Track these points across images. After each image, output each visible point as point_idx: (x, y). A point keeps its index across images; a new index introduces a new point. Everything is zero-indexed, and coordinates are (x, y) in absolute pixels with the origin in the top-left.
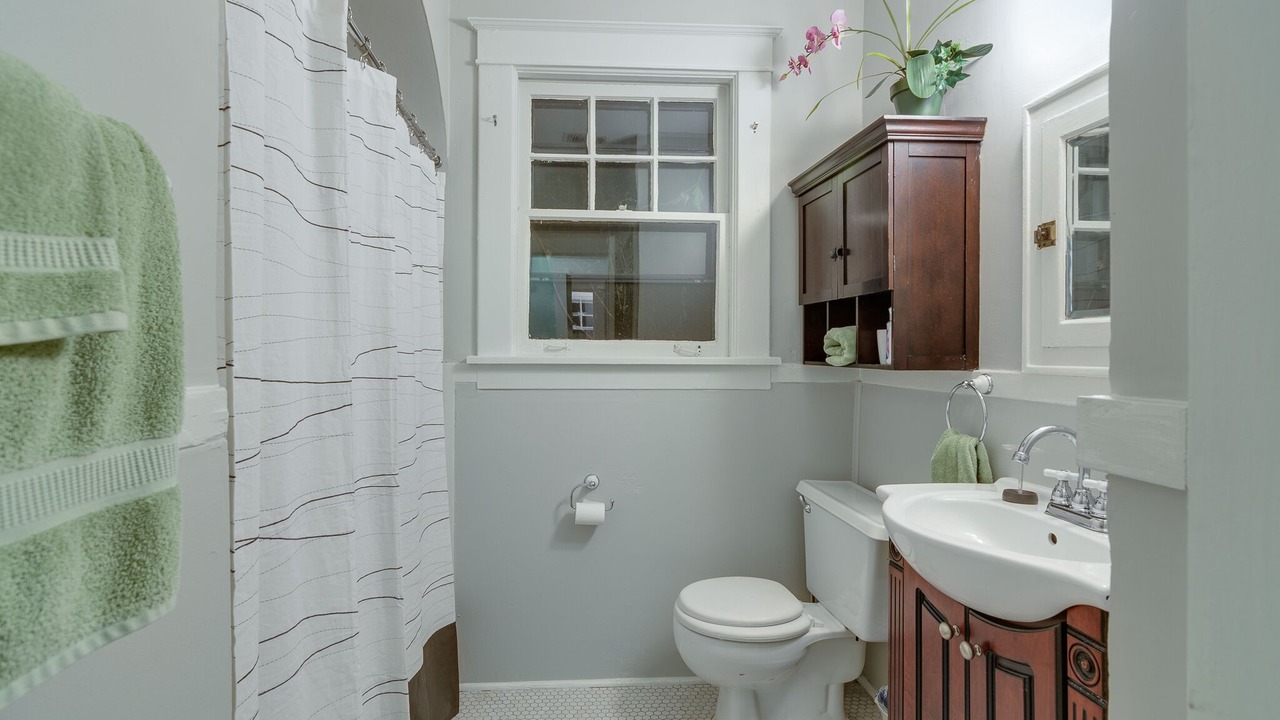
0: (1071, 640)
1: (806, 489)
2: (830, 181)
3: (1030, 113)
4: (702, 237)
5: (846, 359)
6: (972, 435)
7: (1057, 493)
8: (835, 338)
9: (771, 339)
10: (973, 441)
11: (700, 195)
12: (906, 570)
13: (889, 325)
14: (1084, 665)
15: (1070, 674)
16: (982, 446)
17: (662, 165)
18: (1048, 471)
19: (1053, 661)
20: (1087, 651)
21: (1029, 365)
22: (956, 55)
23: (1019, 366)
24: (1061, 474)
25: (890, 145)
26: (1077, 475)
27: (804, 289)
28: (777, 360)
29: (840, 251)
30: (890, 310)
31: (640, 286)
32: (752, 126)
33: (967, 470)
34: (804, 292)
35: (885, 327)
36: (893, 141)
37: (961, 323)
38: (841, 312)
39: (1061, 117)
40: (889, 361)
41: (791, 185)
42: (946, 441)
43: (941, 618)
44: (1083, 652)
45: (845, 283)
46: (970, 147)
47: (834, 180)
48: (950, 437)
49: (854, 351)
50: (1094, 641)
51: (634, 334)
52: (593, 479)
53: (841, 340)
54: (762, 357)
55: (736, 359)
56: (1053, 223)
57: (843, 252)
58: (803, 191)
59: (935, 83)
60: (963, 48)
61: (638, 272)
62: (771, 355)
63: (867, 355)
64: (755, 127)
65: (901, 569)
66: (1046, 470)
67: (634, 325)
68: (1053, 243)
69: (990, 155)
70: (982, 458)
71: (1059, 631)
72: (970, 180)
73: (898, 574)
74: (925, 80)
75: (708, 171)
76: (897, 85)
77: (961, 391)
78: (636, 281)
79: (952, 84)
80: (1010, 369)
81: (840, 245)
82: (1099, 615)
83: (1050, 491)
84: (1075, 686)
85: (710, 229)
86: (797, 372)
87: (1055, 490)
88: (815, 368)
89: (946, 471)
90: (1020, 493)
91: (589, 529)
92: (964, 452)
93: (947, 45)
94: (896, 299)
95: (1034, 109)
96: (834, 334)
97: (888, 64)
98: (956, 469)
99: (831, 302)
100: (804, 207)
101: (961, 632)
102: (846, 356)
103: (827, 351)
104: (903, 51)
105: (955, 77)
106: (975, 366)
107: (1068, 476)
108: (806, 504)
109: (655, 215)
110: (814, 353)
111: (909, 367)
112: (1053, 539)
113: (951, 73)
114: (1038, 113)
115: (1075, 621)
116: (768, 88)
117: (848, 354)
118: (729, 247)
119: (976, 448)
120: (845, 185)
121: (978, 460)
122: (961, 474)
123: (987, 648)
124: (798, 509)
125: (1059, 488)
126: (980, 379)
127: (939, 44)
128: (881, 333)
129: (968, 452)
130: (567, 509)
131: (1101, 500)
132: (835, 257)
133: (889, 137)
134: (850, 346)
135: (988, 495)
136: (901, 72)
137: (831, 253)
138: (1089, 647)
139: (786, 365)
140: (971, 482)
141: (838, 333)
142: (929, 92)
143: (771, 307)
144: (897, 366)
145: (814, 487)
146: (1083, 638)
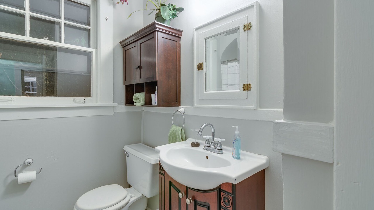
0: (222, 194)
1: (127, 148)
2: (135, 43)
3: (195, 30)
4: (85, 57)
5: (141, 104)
6: (180, 126)
7: (206, 143)
8: (137, 96)
9: (114, 97)
10: (180, 128)
11: (84, 41)
12: (165, 175)
13: (156, 92)
14: (226, 201)
15: (222, 204)
16: (183, 130)
17: (66, 25)
18: (204, 137)
19: (217, 201)
20: (227, 197)
21: (195, 105)
22: (174, 9)
23: (193, 105)
24: (208, 137)
25: (157, 32)
26: (212, 137)
27: (125, 79)
28: (116, 104)
29: (139, 67)
30: (157, 87)
31: (58, 74)
32: (106, 18)
33: (179, 138)
34: (126, 80)
35: (155, 93)
36: (158, 31)
37: (176, 92)
38: (139, 88)
39: (204, 33)
40: (156, 104)
41: (121, 43)
42: (173, 129)
43: (179, 191)
44: (226, 197)
45: (141, 78)
46: (178, 38)
47: (136, 42)
48: (174, 128)
49: (144, 101)
50: (230, 194)
51: (55, 94)
52: (30, 160)
53: (139, 97)
54: (111, 103)
55: (100, 104)
56: (202, 63)
57: (140, 67)
58: (125, 45)
59: (169, 16)
60: (177, 7)
61: (57, 68)
62: (114, 102)
63: (148, 103)
64: (107, 19)
65: (163, 175)
66: (204, 136)
67: (55, 90)
68: (202, 69)
69: (184, 42)
70: (183, 133)
71: (218, 191)
72: (178, 49)
73: (162, 177)
74: (166, 14)
75: (87, 32)
76: (157, 14)
77: (177, 113)
78: (56, 72)
79: (173, 18)
80: (190, 106)
81: (139, 65)
82: (232, 185)
83: (205, 142)
84: (223, 208)
85: (89, 55)
86: (123, 108)
87: (206, 142)
88: (130, 107)
89: (173, 139)
90: (195, 143)
91: (27, 184)
92: (178, 132)
93: (172, 5)
94: (158, 84)
95: (197, 29)
96: (137, 95)
97: (154, 7)
98: (176, 137)
99: (135, 84)
100: (125, 51)
101: (185, 194)
102: (141, 102)
103: (134, 101)
104: (158, 3)
105: (174, 15)
106: (180, 105)
107: (209, 138)
108: (127, 154)
109: (63, 44)
110: (129, 101)
111: (162, 106)
112: (207, 157)
113: (173, 14)
114: (198, 30)
115: (224, 188)
116: (112, 7)
117: (142, 102)
118: (97, 62)
119: (181, 130)
120: (140, 44)
121: (182, 134)
122: (178, 139)
123: (194, 198)
124: (124, 155)
125: (207, 141)
126: (182, 109)
127: (169, 5)
128: (153, 95)
129: (179, 132)
130: (13, 177)
131: (219, 144)
132: (137, 69)
133: (156, 29)
134: (143, 99)
135: (186, 145)
136: (158, 10)
137: (136, 67)
138: (228, 195)
139: (119, 106)
140: (180, 141)
141: (138, 95)
142: (167, 18)
143: (113, 85)
144: (159, 106)
145: (129, 147)
146: (226, 192)
